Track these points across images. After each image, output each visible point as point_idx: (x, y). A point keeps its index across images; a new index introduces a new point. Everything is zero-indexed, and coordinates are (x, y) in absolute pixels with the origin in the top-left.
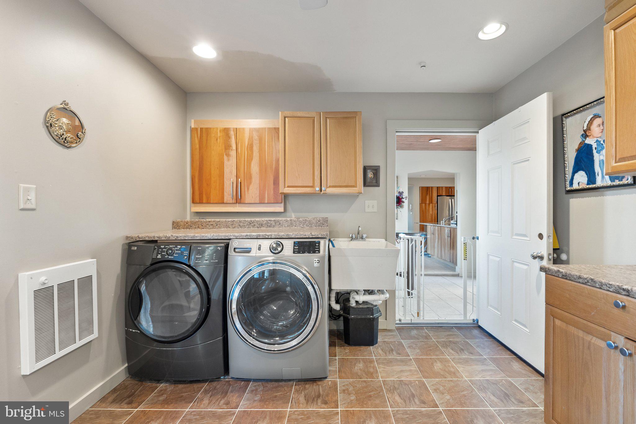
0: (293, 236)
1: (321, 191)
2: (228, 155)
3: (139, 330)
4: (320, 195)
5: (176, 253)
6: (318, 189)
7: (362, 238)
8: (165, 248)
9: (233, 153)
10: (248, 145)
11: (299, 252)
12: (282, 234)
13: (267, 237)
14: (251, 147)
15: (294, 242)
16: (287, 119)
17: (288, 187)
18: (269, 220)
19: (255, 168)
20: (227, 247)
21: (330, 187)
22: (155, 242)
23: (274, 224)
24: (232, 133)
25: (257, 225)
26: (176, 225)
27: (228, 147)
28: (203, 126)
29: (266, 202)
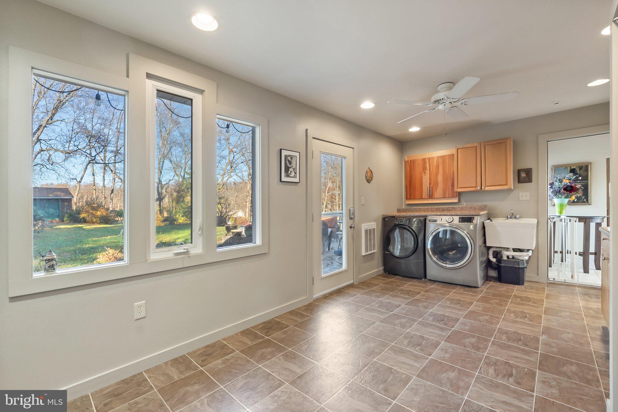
0: (459, 215)
1: (482, 189)
2: (425, 173)
3: (389, 252)
4: (481, 192)
5: (404, 222)
6: (479, 188)
7: (516, 218)
8: (399, 219)
9: (428, 172)
10: (436, 165)
11: (462, 222)
12: (453, 213)
13: (445, 215)
14: (438, 167)
15: (460, 217)
16: (459, 150)
17: (460, 188)
18: (449, 207)
19: (440, 178)
20: (425, 219)
21: (488, 186)
22: (394, 217)
23: (451, 209)
24: (427, 161)
25: (441, 210)
26: (399, 211)
27: (424, 168)
28: (411, 159)
29: (447, 197)
